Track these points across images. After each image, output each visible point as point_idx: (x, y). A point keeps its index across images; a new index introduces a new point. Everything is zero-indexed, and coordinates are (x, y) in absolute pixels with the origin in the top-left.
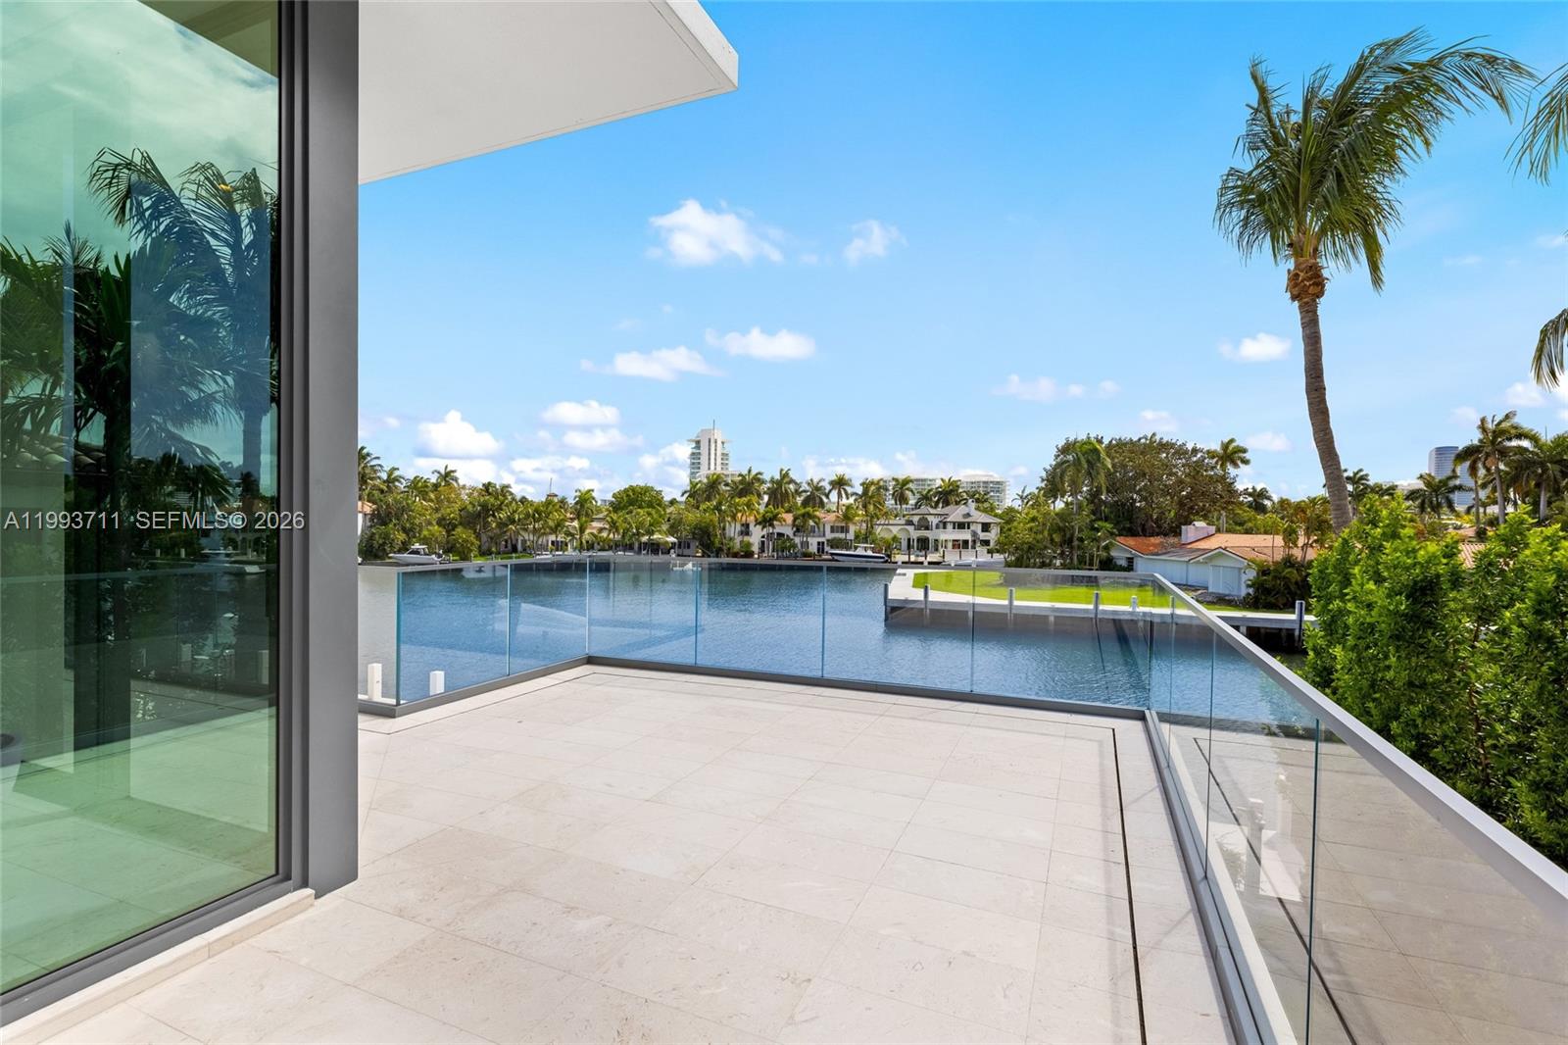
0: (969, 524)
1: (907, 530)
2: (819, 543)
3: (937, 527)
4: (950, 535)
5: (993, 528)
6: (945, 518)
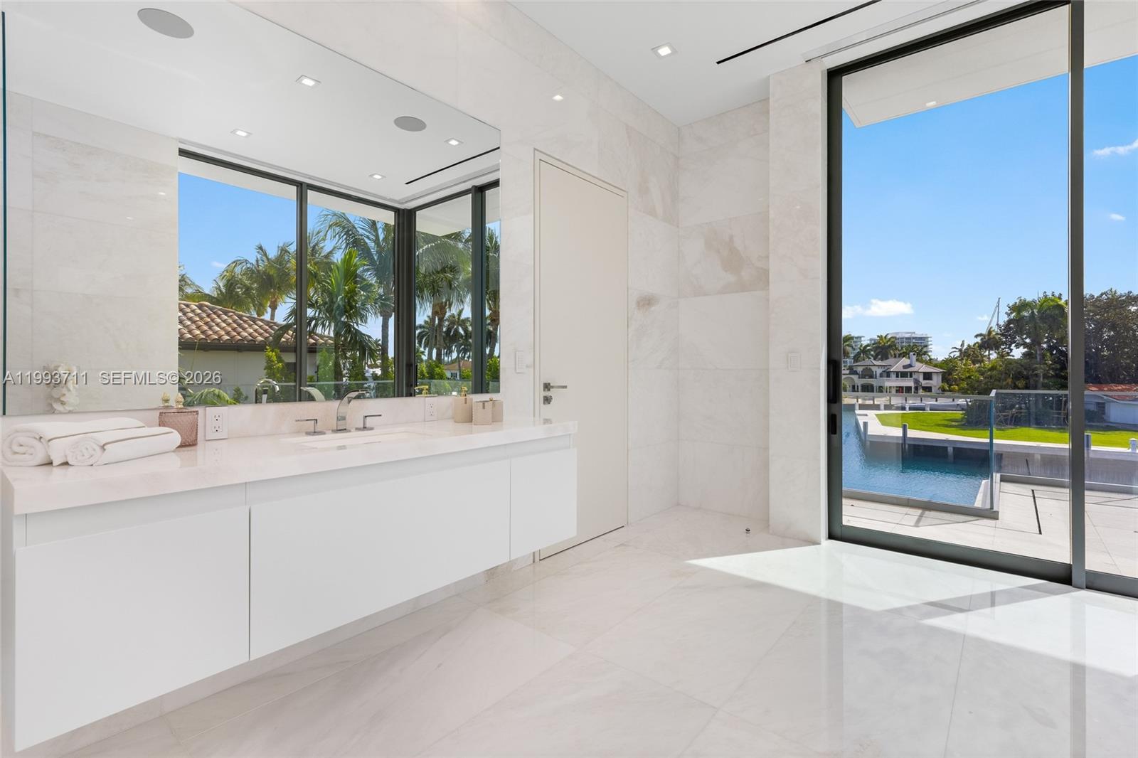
0: (911, 373)
1: (851, 379)
3: (881, 375)
4: (893, 382)
5: (934, 377)
6: (888, 369)
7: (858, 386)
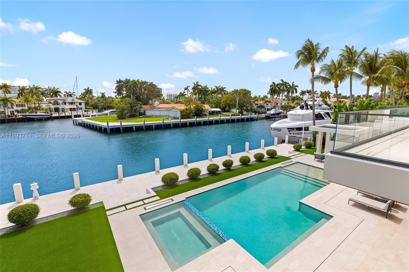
0: (74, 103)
1: (49, 105)
2: (11, 111)
3: (62, 104)
4: (68, 106)
5: (82, 104)
6: (65, 101)
7: (52, 109)
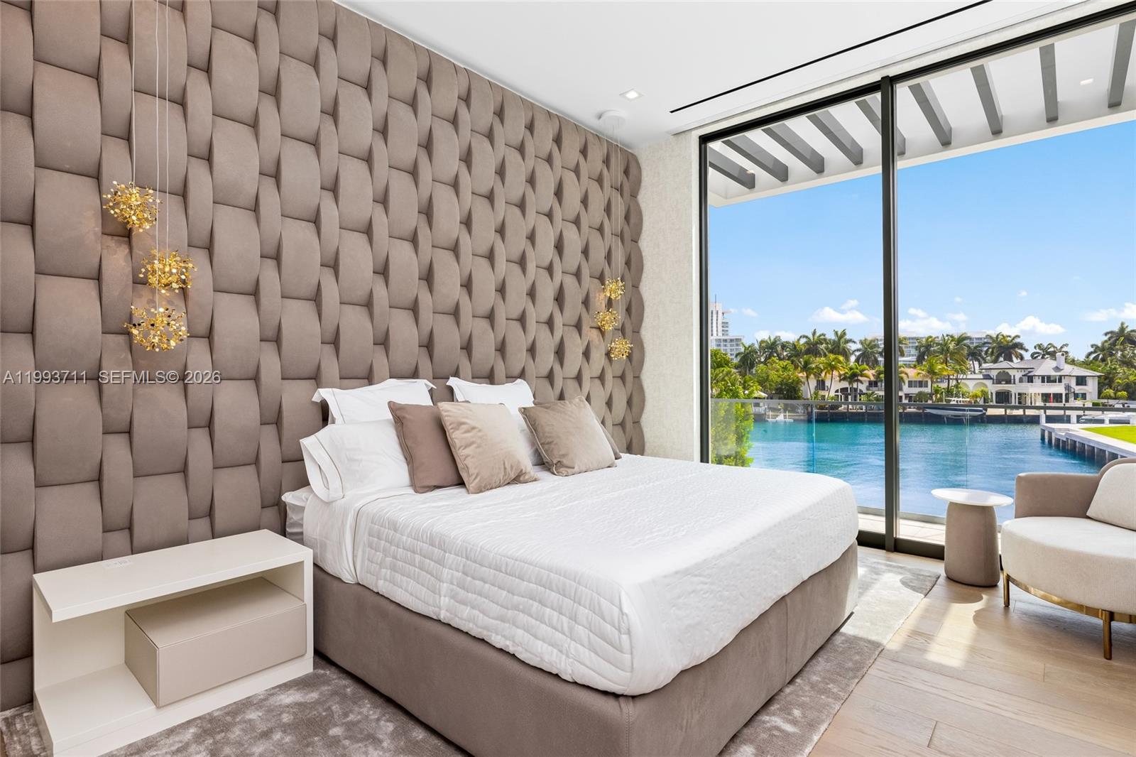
0: (1060, 377)
1: (984, 384)
3: (1021, 380)
4: (1039, 388)
5: (1090, 381)
6: (1030, 372)
7: (992, 393)
